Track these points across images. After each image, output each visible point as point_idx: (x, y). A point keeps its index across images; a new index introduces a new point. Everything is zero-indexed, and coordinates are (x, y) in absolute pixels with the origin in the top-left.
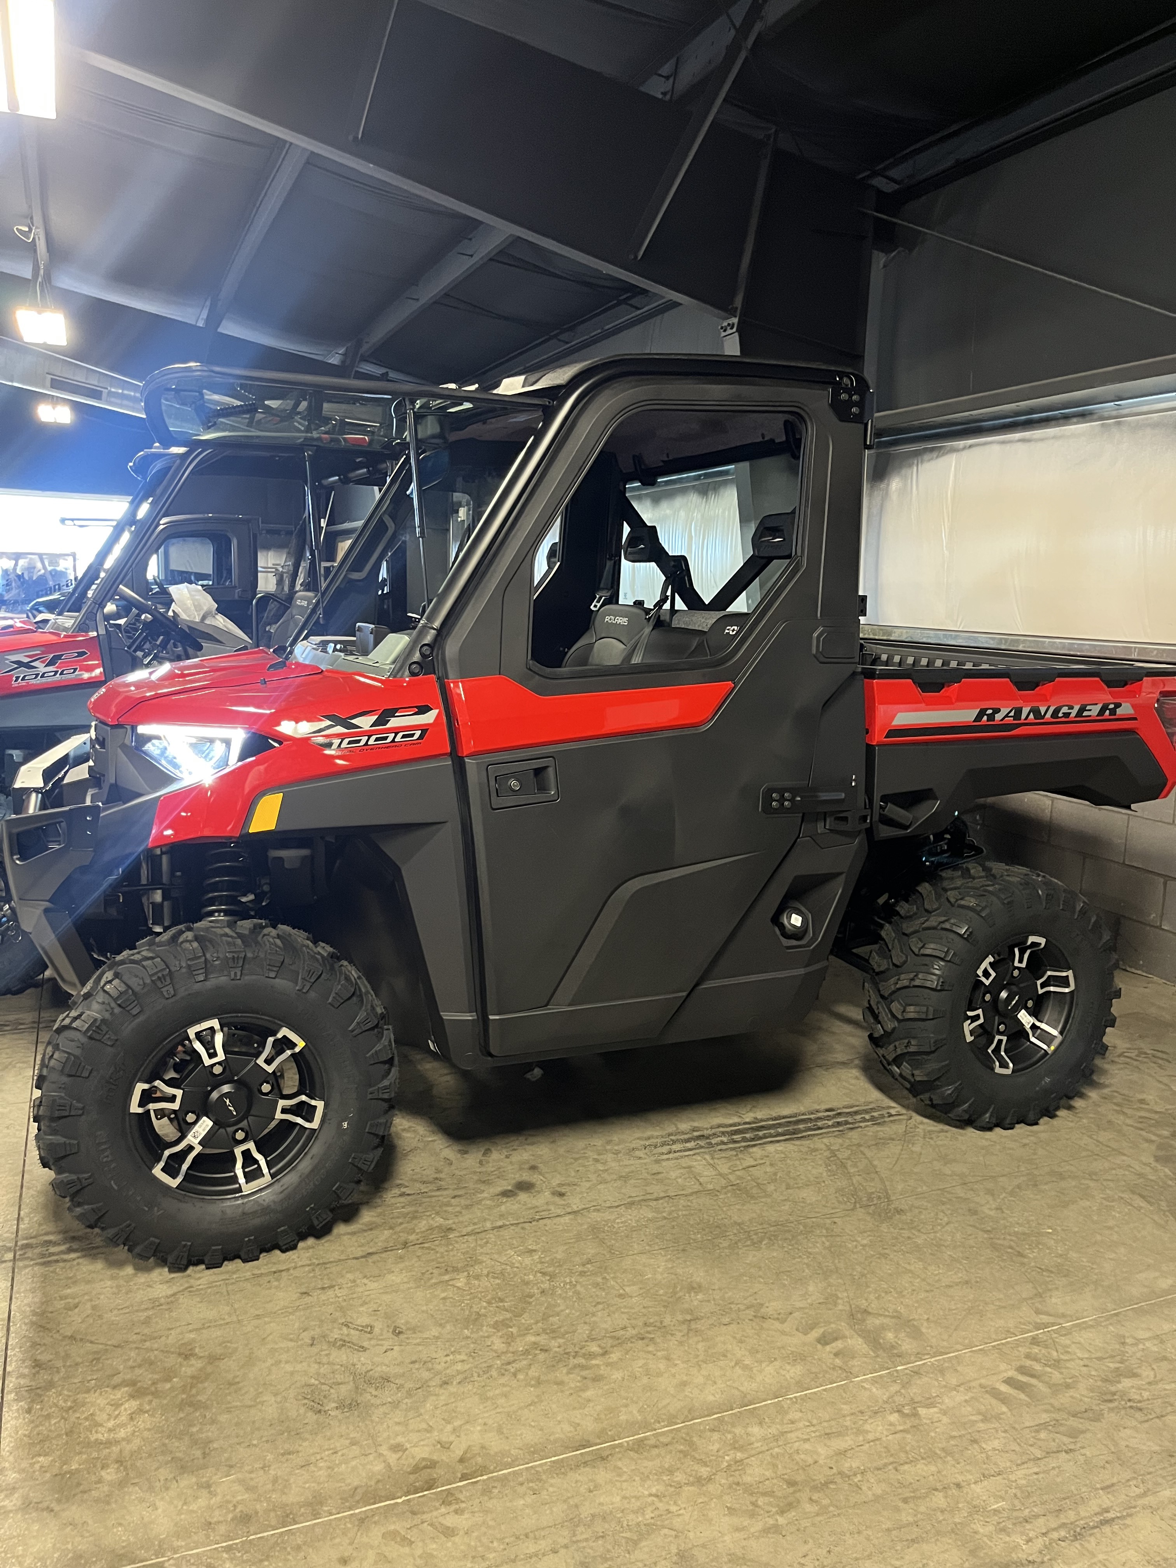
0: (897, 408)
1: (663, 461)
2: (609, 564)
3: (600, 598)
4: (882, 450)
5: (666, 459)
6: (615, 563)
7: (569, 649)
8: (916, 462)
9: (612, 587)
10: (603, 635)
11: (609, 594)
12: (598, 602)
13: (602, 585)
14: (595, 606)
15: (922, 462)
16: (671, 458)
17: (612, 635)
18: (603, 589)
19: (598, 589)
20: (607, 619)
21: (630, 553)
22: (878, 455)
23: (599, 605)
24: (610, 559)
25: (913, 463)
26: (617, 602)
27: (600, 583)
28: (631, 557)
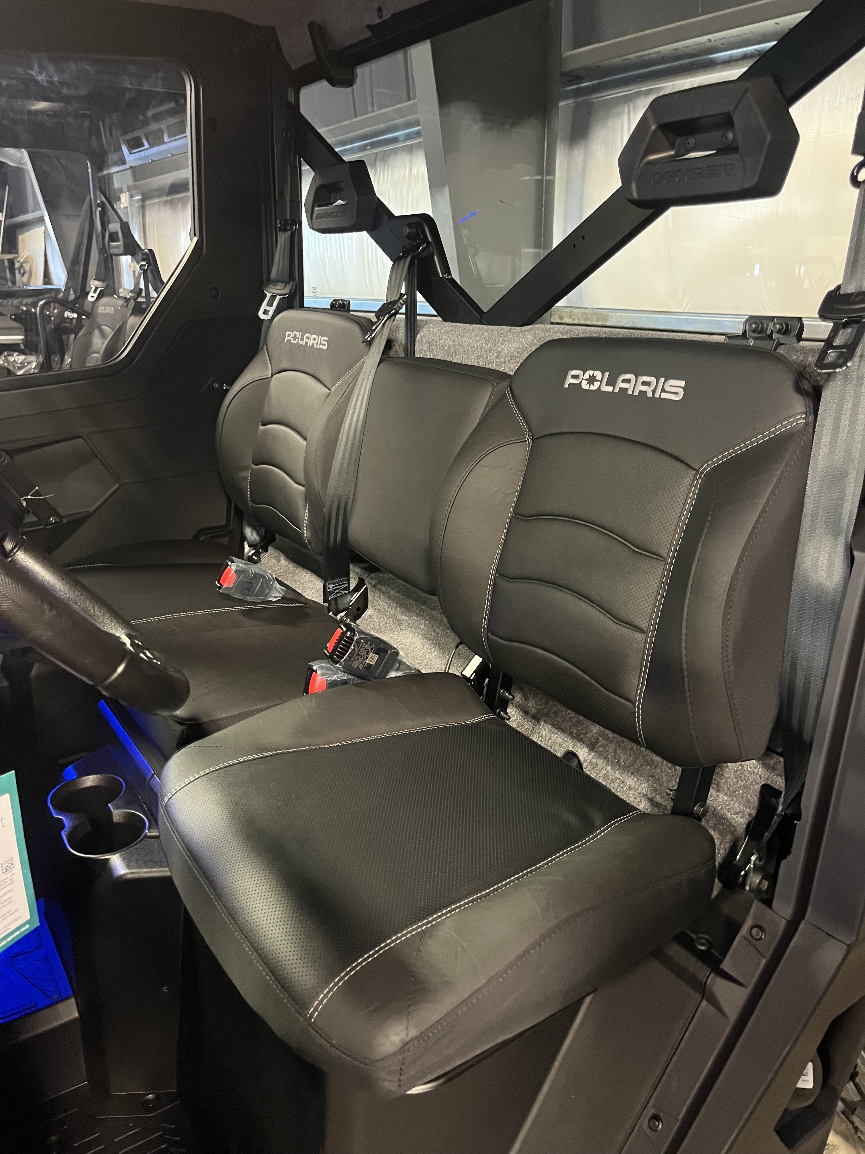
0: (601, 42)
1: (370, 27)
2: (283, 238)
3: (273, 297)
4: (581, 99)
5: (376, 20)
6: (293, 235)
7: (231, 383)
8: (626, 110)
9: (291, 278)
10: (284, 366)
11: (287, 291)
12: (270, 304)
13: (274, 274)
14: (266, 312)
15: (634, 110)
16: (386, 16)
17: (300, 368)
18: (276, 282)
19: (269, 281)
20: (289, 336)
21: (320, 216)
22: (577, 106)
23: (272, 310)
24: (285, 230)
25: (623, 112)
26: (302, 306)
27: (269, 273)
28: (317, 223)
